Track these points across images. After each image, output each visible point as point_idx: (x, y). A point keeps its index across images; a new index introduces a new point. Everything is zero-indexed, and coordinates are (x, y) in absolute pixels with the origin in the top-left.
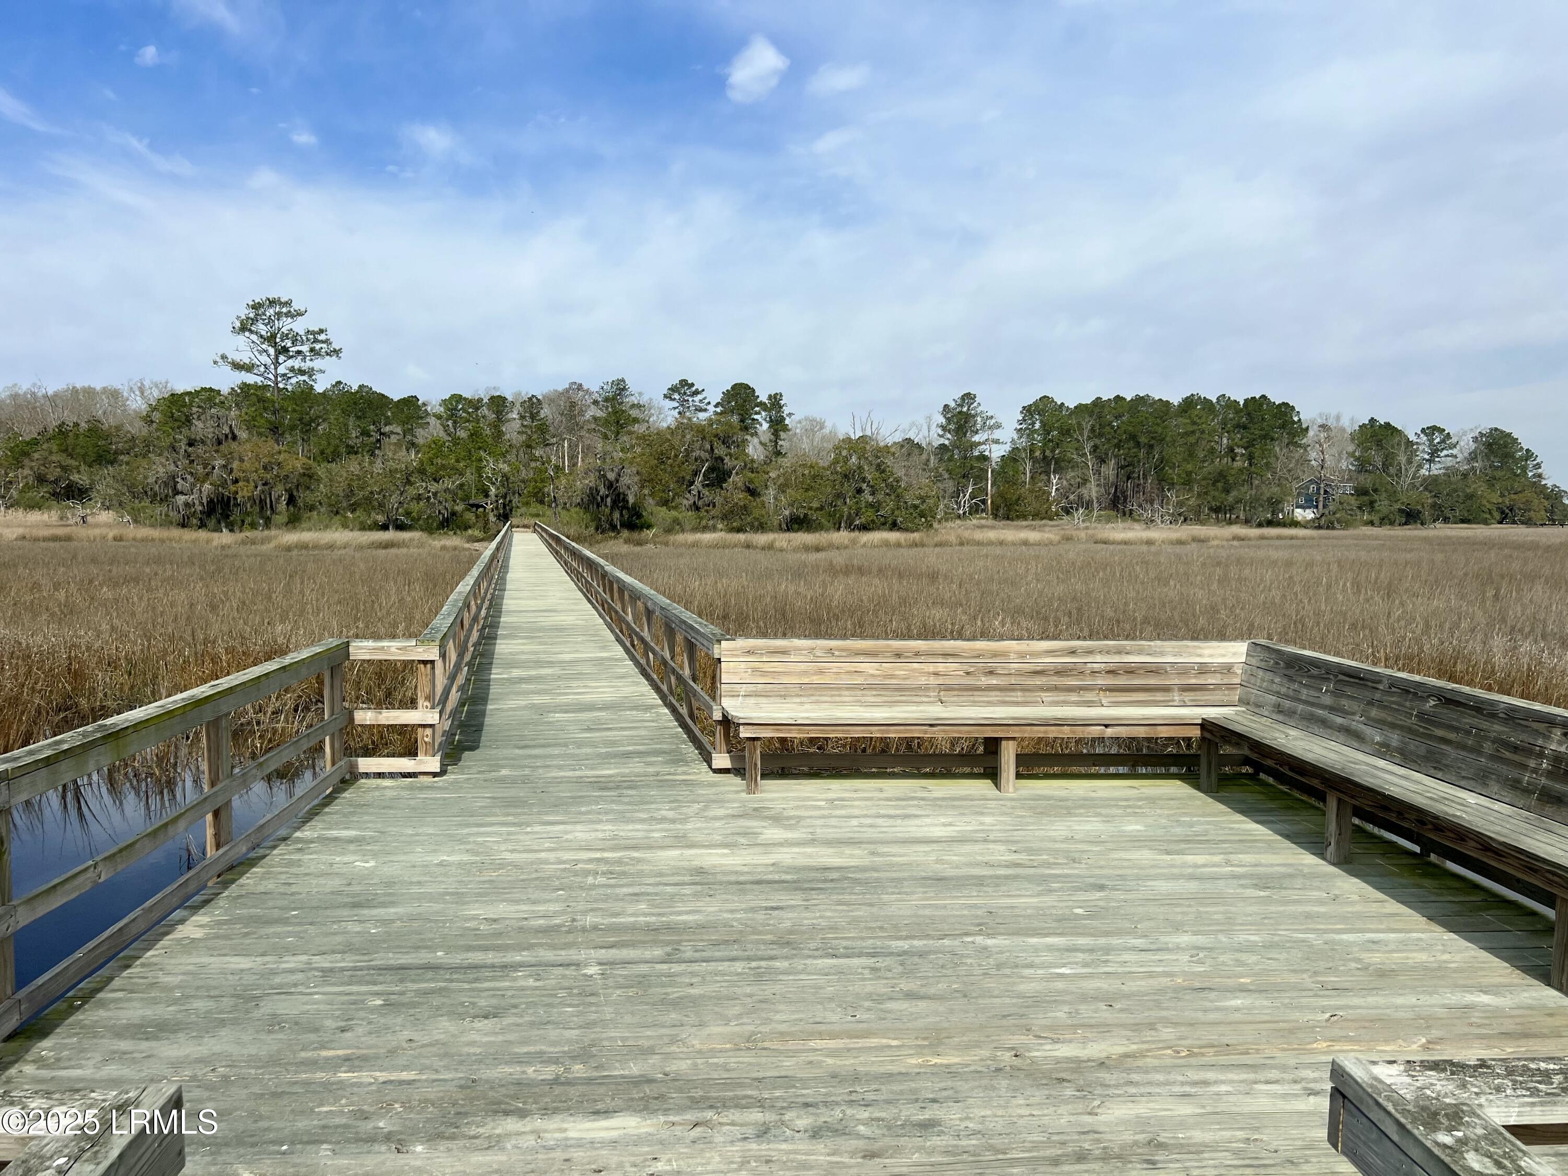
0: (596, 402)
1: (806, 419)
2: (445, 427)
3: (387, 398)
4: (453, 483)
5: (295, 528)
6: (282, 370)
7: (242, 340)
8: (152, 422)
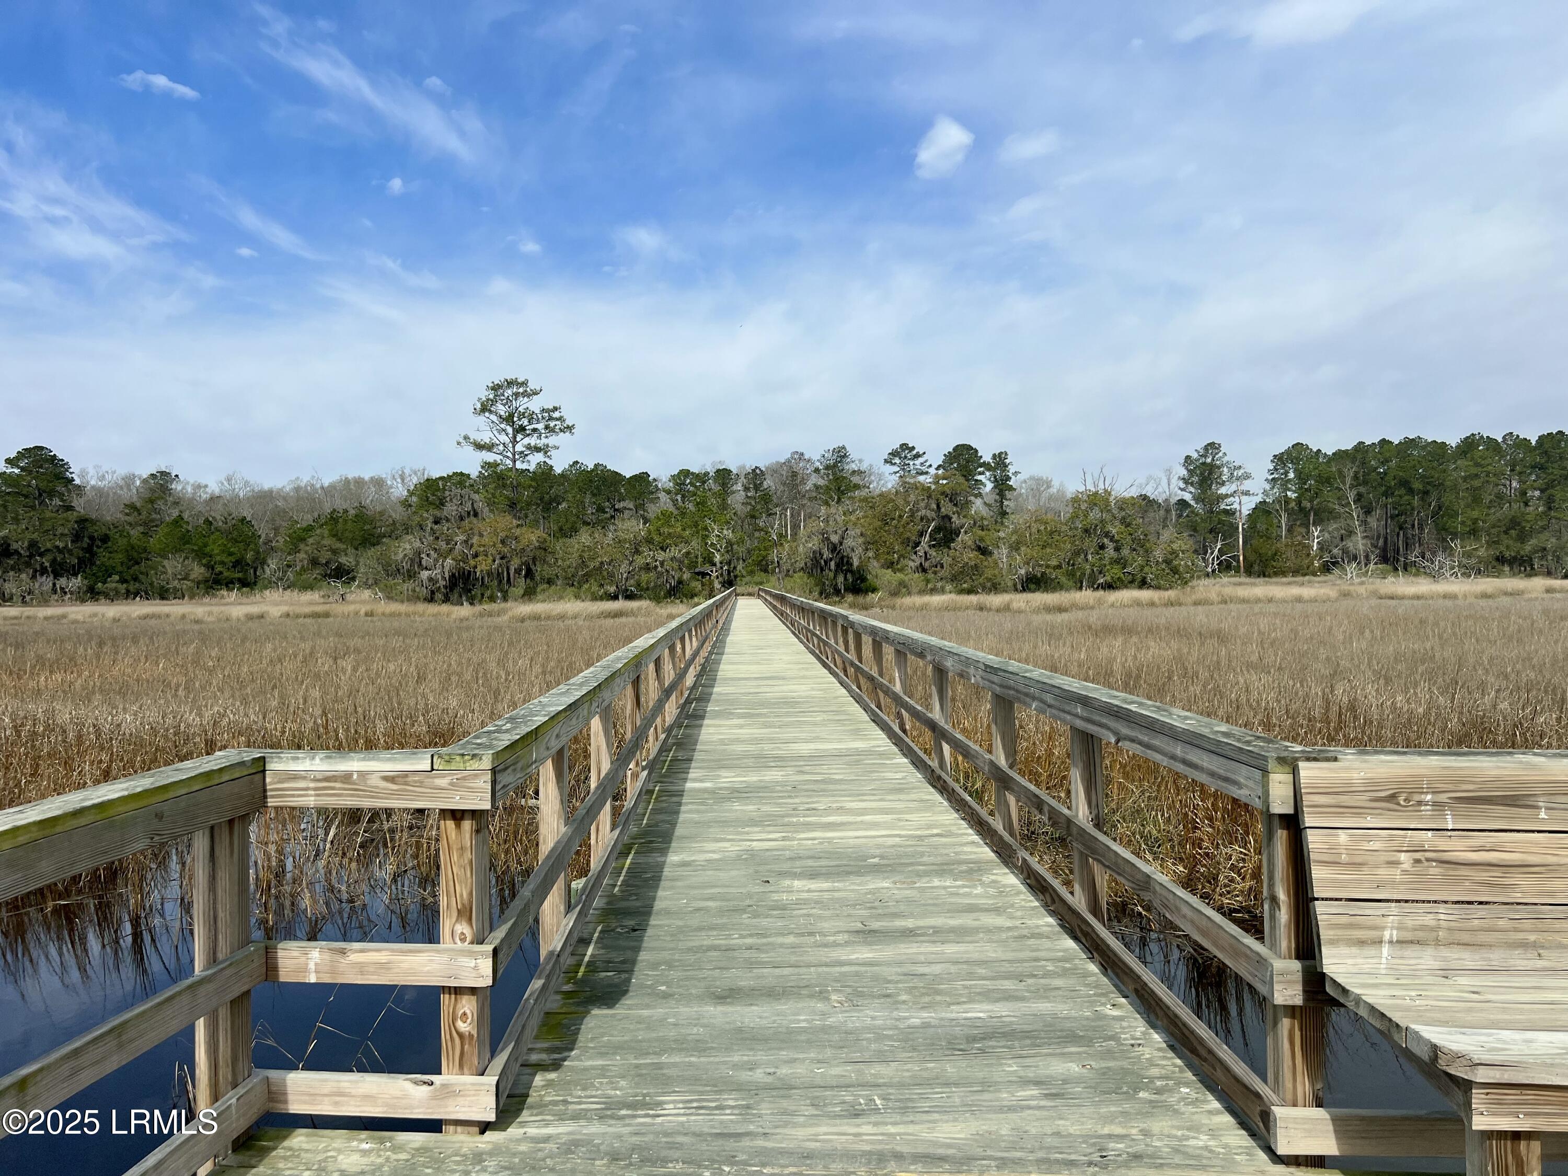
0: (817, 470)
1: (1032, 478)
2: (674, 501)
3: (620, 475)
4: (680, 551)
5: (530, 600)
6: (519, 448)
7: (482, 420)
8: (410, 506)
